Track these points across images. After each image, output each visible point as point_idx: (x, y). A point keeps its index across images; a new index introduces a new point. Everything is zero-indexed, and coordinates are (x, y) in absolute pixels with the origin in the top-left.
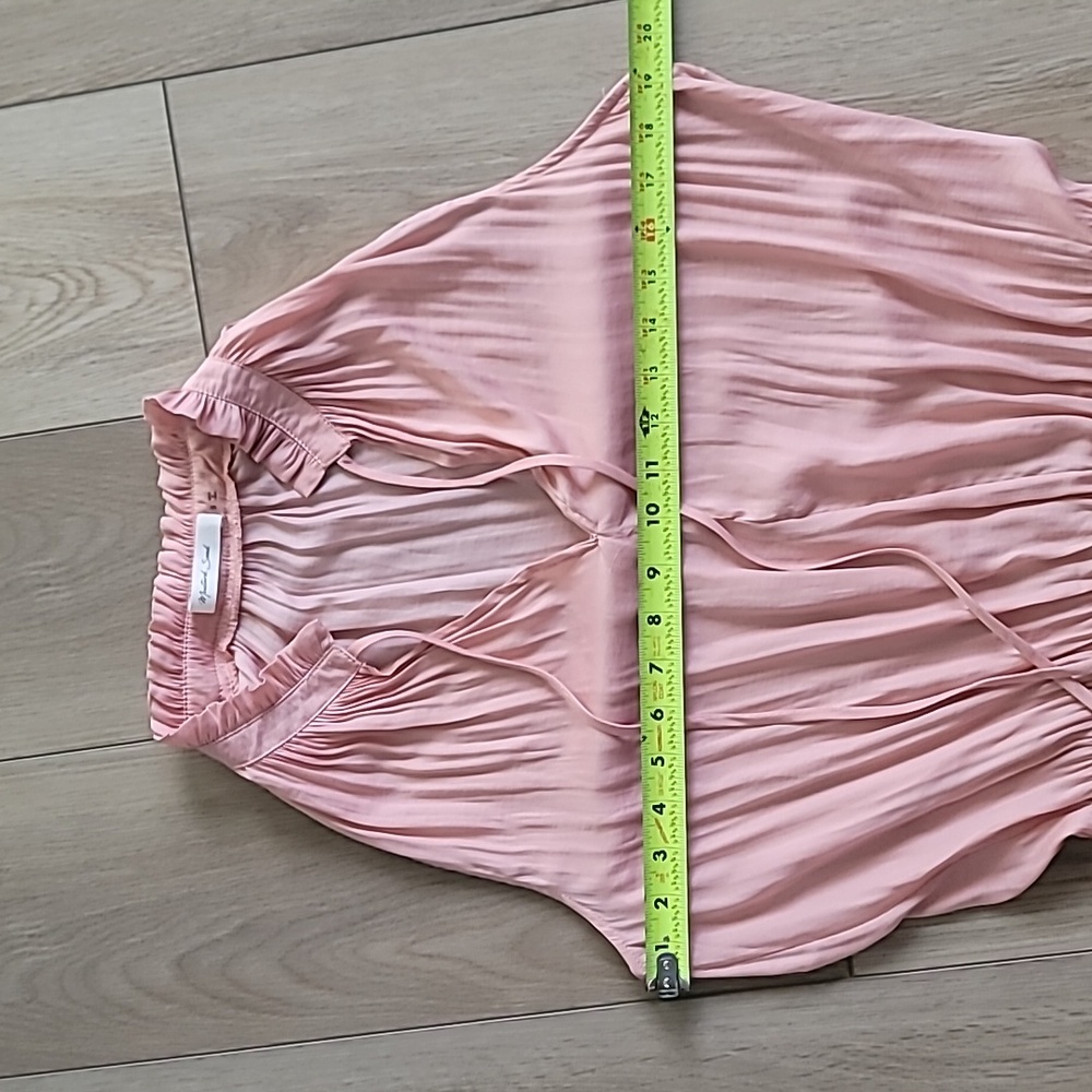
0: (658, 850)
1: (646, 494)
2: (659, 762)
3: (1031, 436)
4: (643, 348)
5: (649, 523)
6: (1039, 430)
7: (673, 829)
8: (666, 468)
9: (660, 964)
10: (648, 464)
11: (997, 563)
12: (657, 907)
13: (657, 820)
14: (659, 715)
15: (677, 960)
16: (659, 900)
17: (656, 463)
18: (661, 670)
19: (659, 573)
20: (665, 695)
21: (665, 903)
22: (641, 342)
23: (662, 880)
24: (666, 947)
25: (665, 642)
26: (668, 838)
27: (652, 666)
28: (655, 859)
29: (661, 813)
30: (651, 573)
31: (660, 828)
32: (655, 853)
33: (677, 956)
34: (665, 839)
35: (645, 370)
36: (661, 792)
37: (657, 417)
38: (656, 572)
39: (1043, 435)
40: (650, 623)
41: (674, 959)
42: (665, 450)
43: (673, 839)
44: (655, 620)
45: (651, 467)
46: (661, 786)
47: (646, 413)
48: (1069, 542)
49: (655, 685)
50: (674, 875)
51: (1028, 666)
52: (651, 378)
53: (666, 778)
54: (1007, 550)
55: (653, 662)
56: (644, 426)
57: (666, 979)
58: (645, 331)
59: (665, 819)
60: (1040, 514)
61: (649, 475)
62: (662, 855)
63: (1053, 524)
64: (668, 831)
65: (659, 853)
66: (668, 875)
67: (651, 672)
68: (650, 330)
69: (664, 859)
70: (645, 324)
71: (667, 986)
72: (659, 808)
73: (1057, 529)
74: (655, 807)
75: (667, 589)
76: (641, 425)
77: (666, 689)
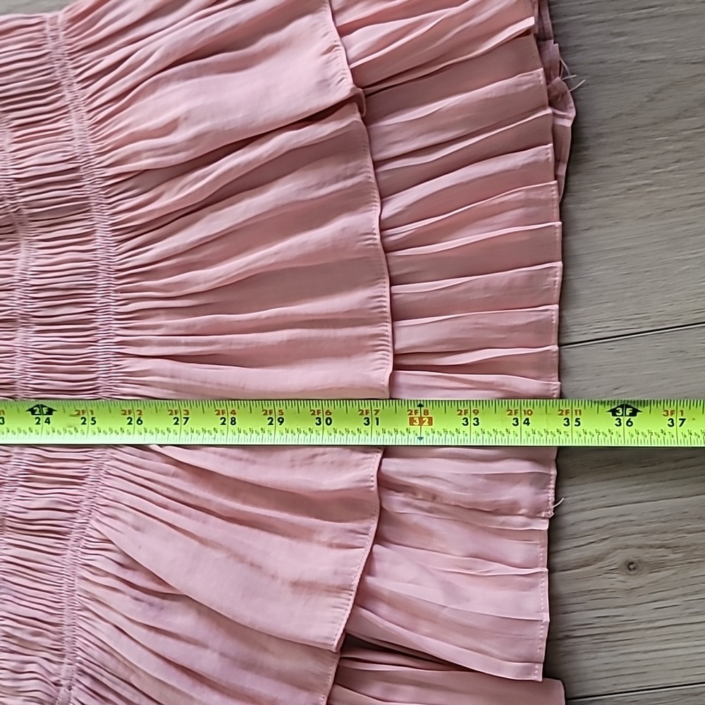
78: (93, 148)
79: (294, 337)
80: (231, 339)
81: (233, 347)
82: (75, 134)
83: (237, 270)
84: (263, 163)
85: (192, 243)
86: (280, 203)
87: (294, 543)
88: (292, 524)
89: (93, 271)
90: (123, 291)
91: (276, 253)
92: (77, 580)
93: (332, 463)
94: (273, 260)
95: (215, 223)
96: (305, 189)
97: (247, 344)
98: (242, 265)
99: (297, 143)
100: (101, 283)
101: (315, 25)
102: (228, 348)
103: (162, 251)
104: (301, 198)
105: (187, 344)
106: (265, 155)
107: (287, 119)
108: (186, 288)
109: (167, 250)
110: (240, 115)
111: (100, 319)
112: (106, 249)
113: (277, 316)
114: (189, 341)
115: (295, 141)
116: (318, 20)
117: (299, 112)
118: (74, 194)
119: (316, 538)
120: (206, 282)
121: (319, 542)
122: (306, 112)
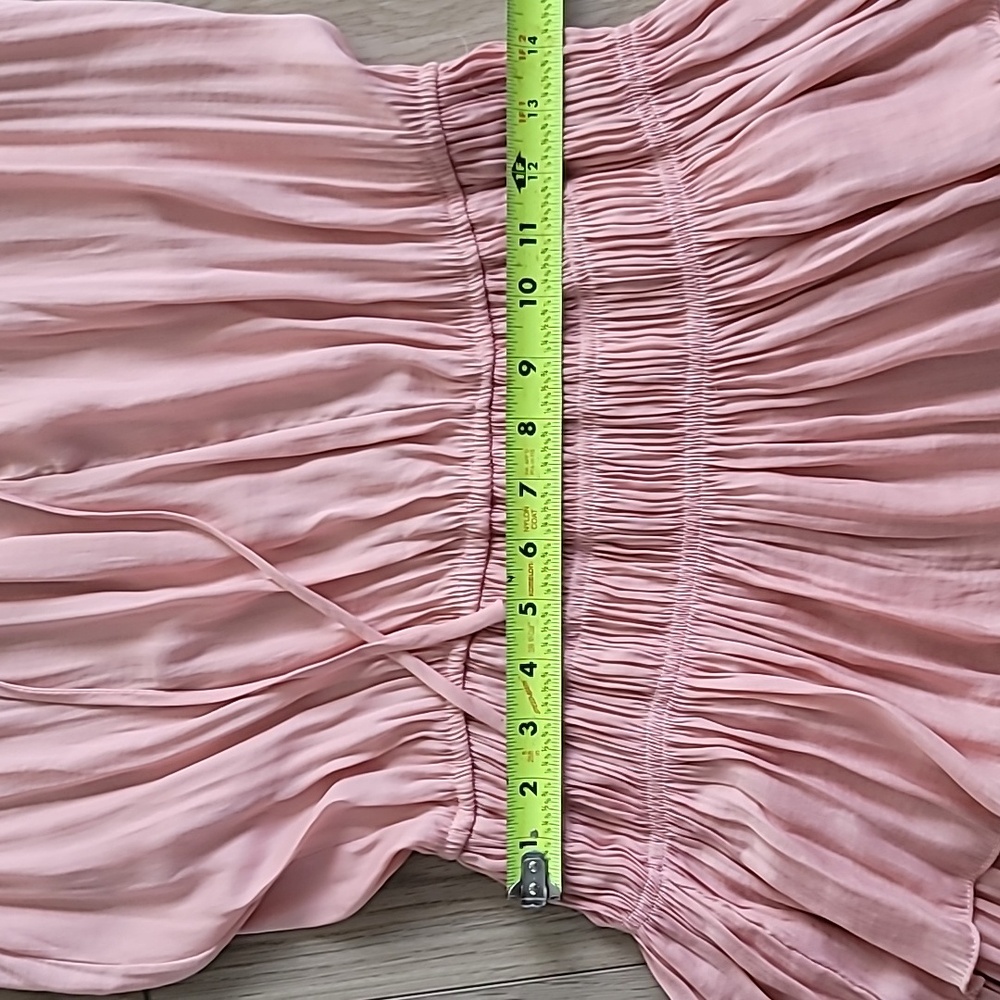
0: (527, 722)
1: (519, 265)
2: (530, 610)
3: (332, 371)
4: (519, 74)
5: (523, 303)
6: (343, 363)
7: (545, 694)
8: (546, 232)
9: (525, 865)
10: (523, 227)
11: (306, 524)
12: (523, 793)
13: (524, 683)
14: (530, 550)
15: (546, 861)
16: (526, 785)
17: (534, 226)
18: (534, 493)
19: (534, 369)
20: (539, 524)
21: (534, 789)
22: (516, 65)
23: (530, 759)
24: (534, 843)
25: (540, 457)
26: (539, 708)
27: (523, 487)
28: (522, 732)
29: (531, 674)
30: (525, 368)
31: (530, 693)
32: (523, 725)
33: (548, 856)
34: (535, 707)
35: (521, 103)
36: (531, 647)
37: (536, 166)
38: (530, 366)
39: (348, 368)
40: (522, 433)
41: (542, 860)
42: (546, 208)
43: (545, 708)
44: (527, 428)
45: (526, 230)
46: (531, 639)
47: (521, 160)
48: (389, 497)
49: (526, 511)
50: (546, 753)
51: (357, 641)
52: (530, 115)
53: (538, 630)
54: (316, 509)
55: (524, 483)
56: (518, 177)
57: (533, 885)
58: (522, 52)
59: (536, 682)
60: (352, 465)
61: (523, 242)
62: (531, 728)
63: (365, 476)
64: (539, 698)
65: (527, 726)
66: (537, 753)
67: (521, 494)
68: (530, 52)
69: (533, 733)
70: (523, 43)
71: (533, 893)
72: (529, 668)
73: (373, 482)
74: (523, 667)
75: (544, 389)
76: (514, 175)
77: (541, 516)
78: (689, 206)
79: (945, 444)
80: (862, 447)
81: (863, 457)
82: (665, 188)
83: (882, 360)
84: (928, 223)
85: (821, 325)
86: (946, 275)
87: (943, 699)
88: (945, 677)
89: (681, 363)
90: (720, 388)
91: (937, 338)
92: (665, 748)
93: (990, 603)
94: (932, 347)
95: (852, 300)
96: (977, 257)
97: (884, 453)
98: (890, 353)
99: (976, 200)
100: (691, 377)
101: (986, 40)
102: (857, 457)
103: (779, 337)
104: (972, 269)
105: (803, 453)
106: (933, 215)
107: (965, 172)
108: (807, 383)
109: (787, 335)
110: (901, 170)
111: (689, 422)
112: (700, 333)
113: (925, 418)
114: (806, 449)
115: (975, 197)
116: (987, 35)
117: (982, 162)
118: (664, 263)
119: (973, 693)
120: (836, 375)
121: (977, 699)
122: (992, 162)
